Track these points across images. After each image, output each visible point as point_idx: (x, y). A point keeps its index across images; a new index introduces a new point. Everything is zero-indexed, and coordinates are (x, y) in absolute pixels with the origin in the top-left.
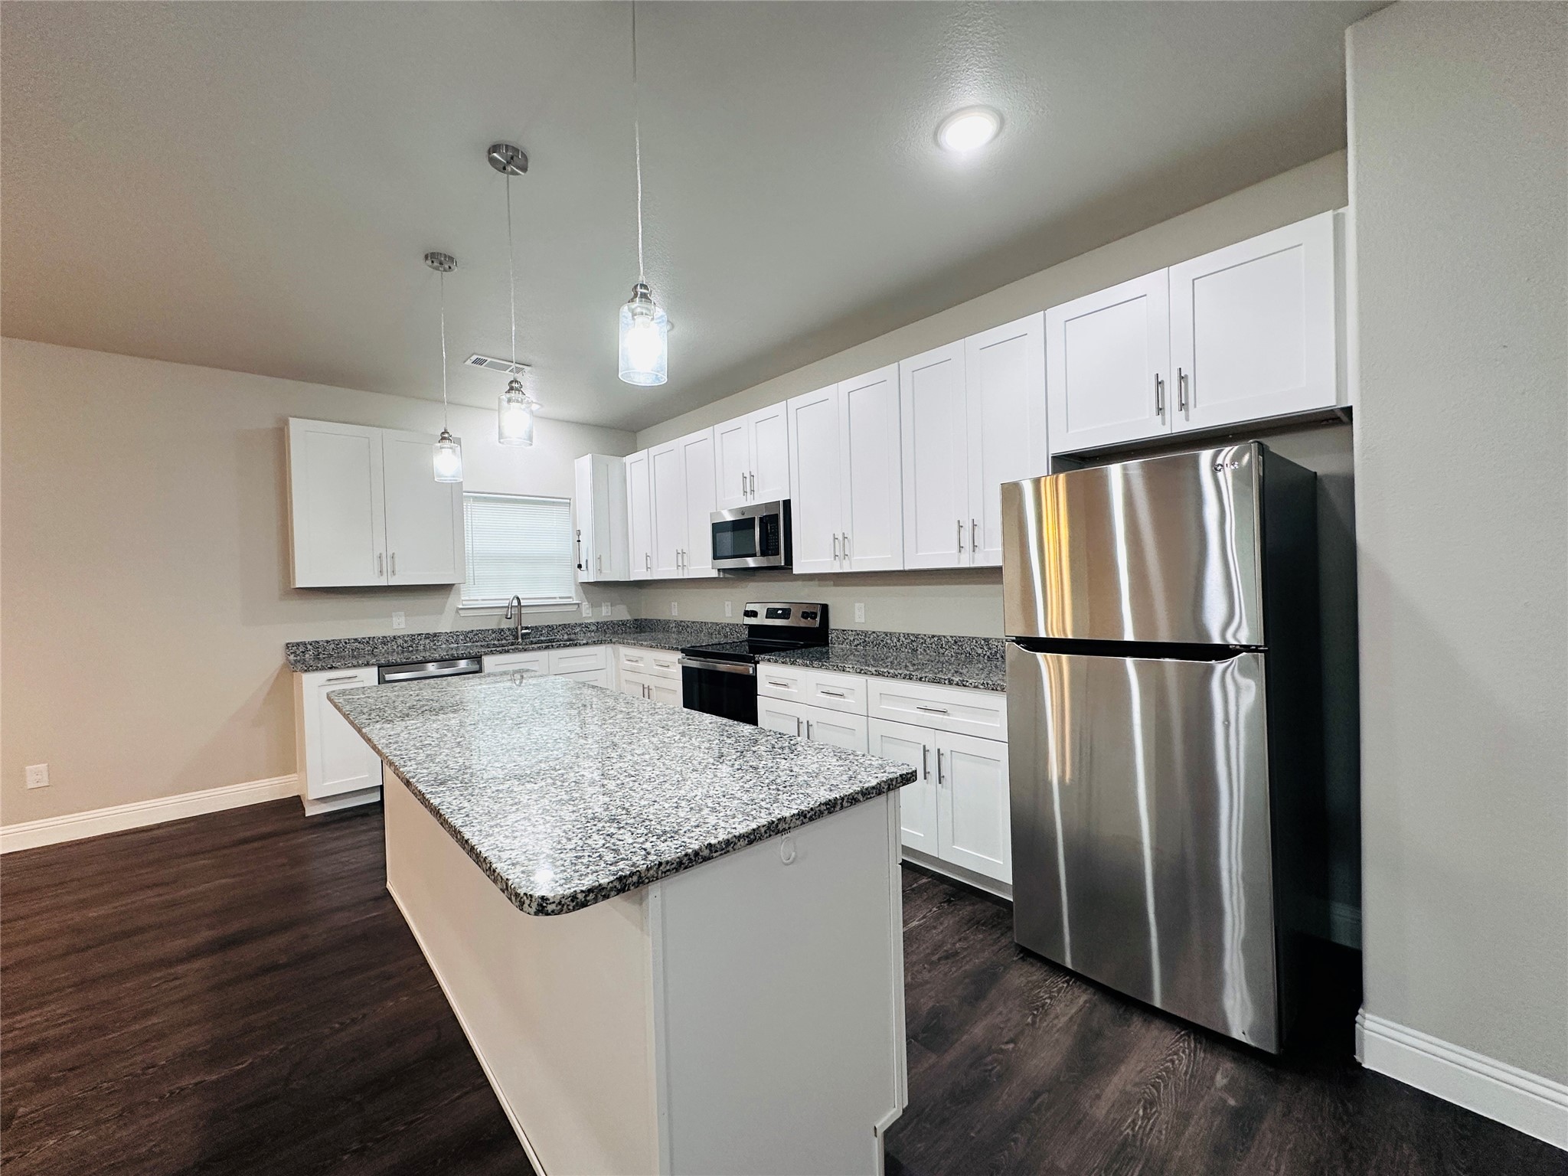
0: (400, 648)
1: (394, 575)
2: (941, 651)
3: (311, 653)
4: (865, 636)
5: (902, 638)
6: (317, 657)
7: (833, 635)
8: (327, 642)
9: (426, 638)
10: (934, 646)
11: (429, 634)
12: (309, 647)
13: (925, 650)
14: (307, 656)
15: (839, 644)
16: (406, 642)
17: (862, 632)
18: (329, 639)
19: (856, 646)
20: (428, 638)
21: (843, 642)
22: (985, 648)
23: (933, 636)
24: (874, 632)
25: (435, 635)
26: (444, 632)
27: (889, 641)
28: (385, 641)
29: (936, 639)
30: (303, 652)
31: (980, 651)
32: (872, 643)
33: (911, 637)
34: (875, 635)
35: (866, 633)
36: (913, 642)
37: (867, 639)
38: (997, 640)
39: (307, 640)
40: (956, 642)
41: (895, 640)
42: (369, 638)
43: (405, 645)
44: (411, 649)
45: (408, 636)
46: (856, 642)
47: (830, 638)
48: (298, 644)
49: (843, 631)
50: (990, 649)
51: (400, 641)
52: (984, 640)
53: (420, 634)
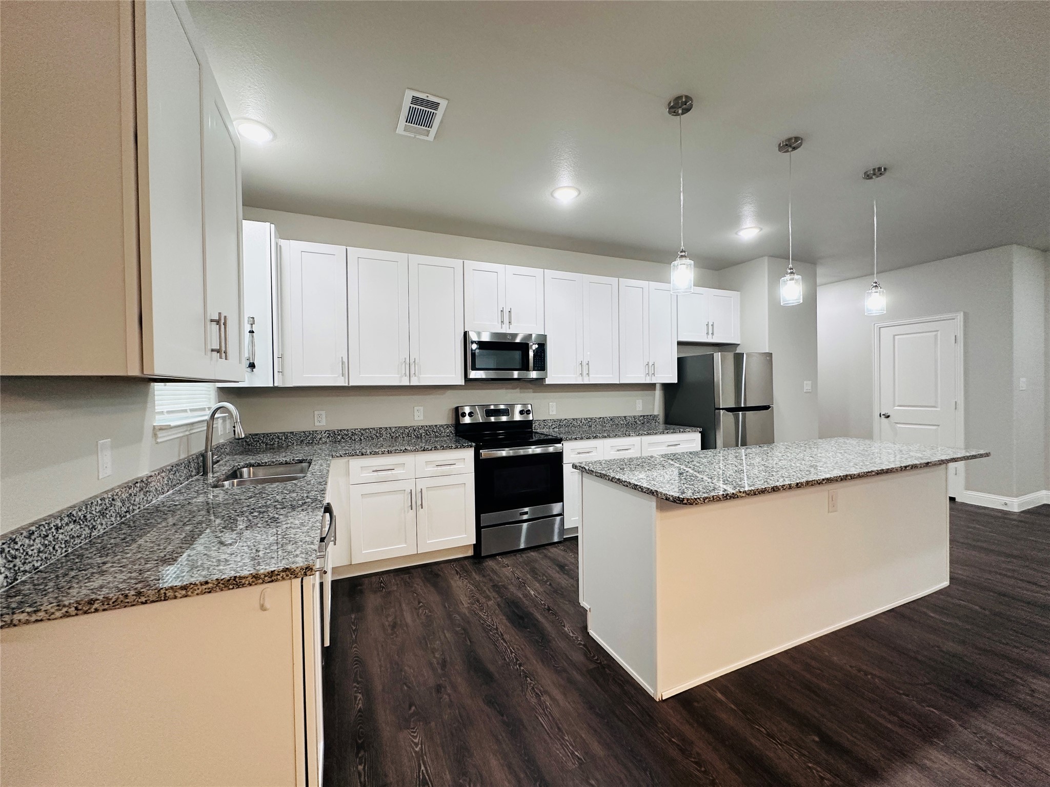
2: (604, 425)
4: (560, 422)
5: (583, 421)
7: (536, 424)
10: (600, 423)
13: (596, 426)
15: (540, 429)
17: (558, 420)
19: (553, 429)
21: (544, 427)
22: (624, 421)
23: (600, 418)
24: (566, 419)
27: (575, 423)
29: (602, 419)
31: (622, 422)
32: (565, 425)
33: (589, 420)
34: (567, 421)
35: (560, 421)
36: (590, 422)
37: (561, 424)
38: (629, 416)
40: (611, 420)
41: (579, 422)
46: (553, 426)
47: (534, 426)
49: (544, 420)
50: (626, 421)
52: (624, 417)
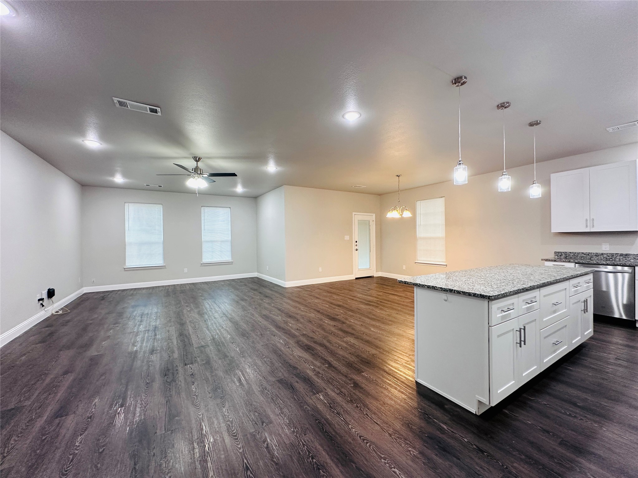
0: (605, 259)
1: (593, 227)
3: (563, 256)
6: (566, 258)
8: (570, 253)
9: (620, 256)
11: (623, 254)
12: (563, 254)
14: (562, 257)
16: (608, 256)
18: (571, 252)
20: (622, 256)
25: (626, 255)
26: (632, 254)
28: (597, 255)
30: (560, 255)
39: (562, 251)
42: (589, 253)
43: (608, 258)
44: (611, 260)
45: (610, 254)
48: (559, 252)
51: (605, 256)
53: (617, 254)
